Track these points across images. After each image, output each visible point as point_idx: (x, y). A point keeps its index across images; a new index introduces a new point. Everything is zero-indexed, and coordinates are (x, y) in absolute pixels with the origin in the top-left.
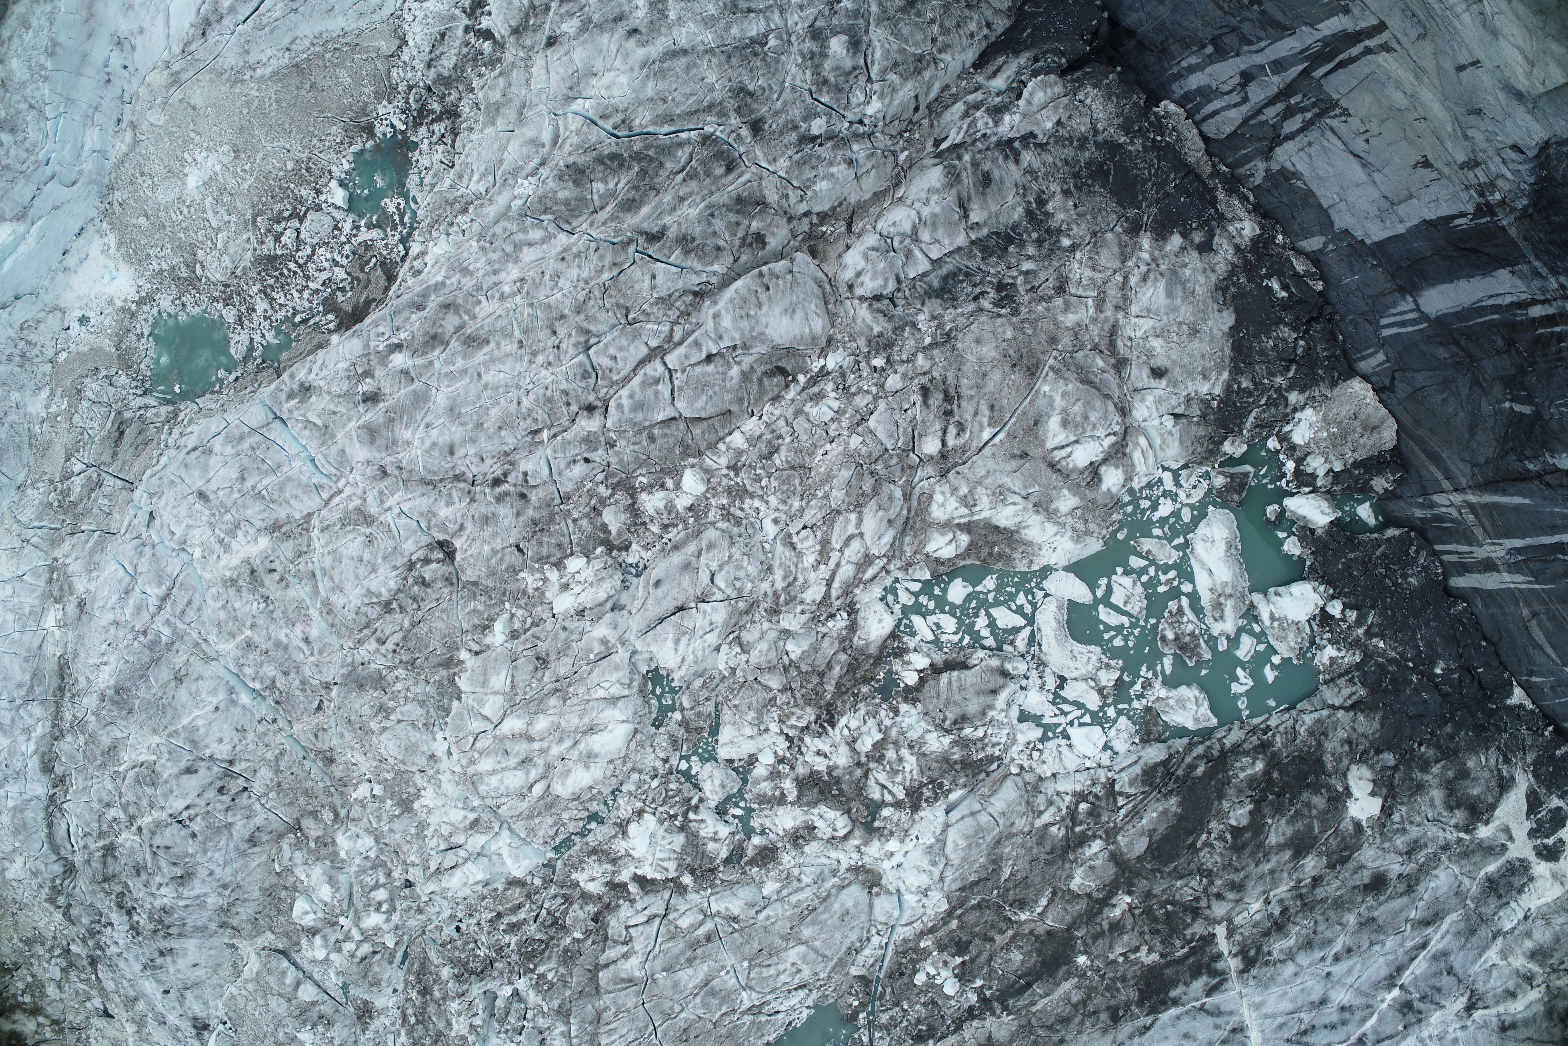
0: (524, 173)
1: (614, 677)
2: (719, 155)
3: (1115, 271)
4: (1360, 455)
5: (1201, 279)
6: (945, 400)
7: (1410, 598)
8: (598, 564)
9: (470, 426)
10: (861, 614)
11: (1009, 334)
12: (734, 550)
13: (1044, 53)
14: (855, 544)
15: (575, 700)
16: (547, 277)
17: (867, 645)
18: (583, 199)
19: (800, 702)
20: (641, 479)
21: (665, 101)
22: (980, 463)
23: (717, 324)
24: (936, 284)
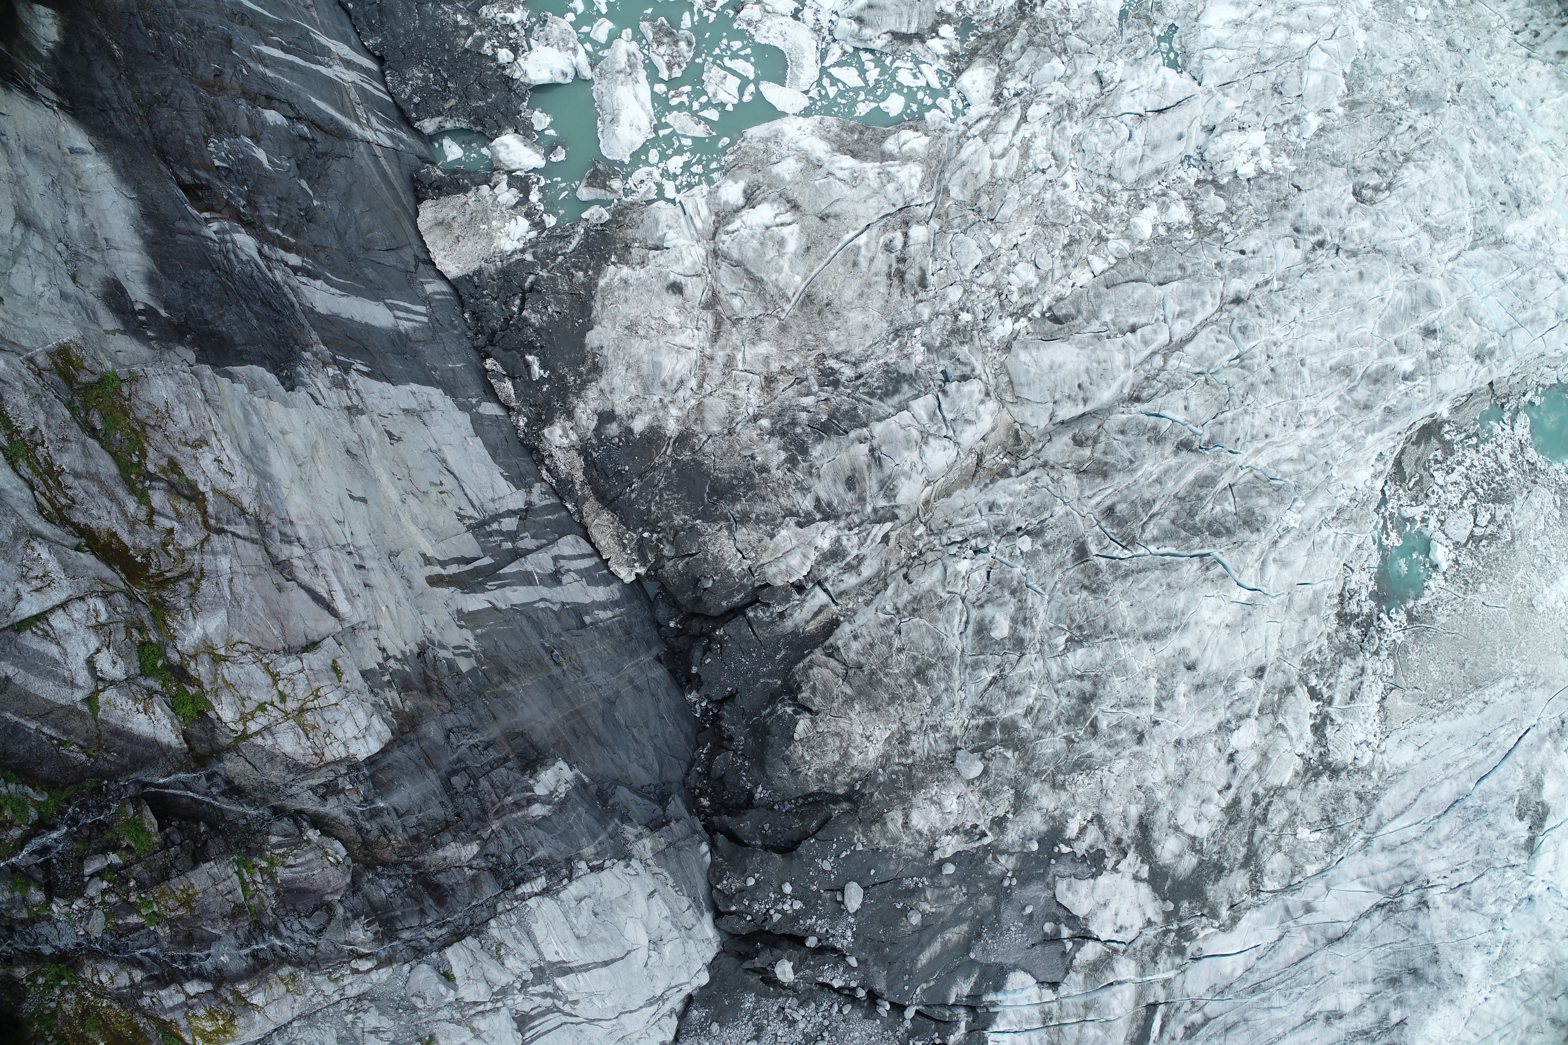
0: (1293, 533)
1: (1218, 64)
2: (1121, 522)
3: (710, 394)
4: (461, 198)
5: (617, 382)
6: (904, 273)
7: (422, 58)
8: (1229, 166)
9: (1346, 295)
10: (990, 92)
11: (832, 334)
12: (1110, 159)
13: (773, 622)
14: (998, 149)
15: (1250, 51)
16: (1281, 420)
17: (985, 65)
18: (1243, 498)
19: (1050, 23)
20: (1189, 236)
21: (1169, 585)
22: (872, 212)
23: (1128, 358)
24: (905, 387)
